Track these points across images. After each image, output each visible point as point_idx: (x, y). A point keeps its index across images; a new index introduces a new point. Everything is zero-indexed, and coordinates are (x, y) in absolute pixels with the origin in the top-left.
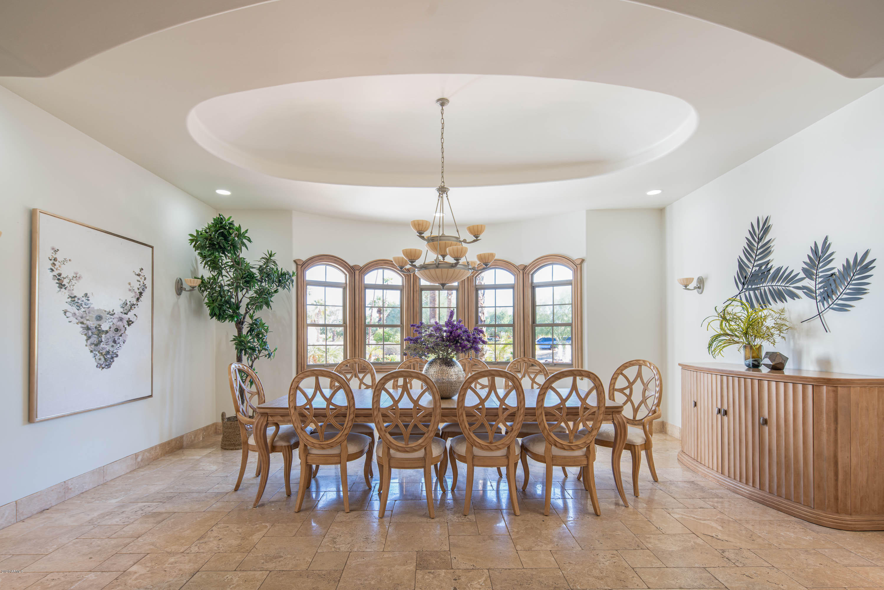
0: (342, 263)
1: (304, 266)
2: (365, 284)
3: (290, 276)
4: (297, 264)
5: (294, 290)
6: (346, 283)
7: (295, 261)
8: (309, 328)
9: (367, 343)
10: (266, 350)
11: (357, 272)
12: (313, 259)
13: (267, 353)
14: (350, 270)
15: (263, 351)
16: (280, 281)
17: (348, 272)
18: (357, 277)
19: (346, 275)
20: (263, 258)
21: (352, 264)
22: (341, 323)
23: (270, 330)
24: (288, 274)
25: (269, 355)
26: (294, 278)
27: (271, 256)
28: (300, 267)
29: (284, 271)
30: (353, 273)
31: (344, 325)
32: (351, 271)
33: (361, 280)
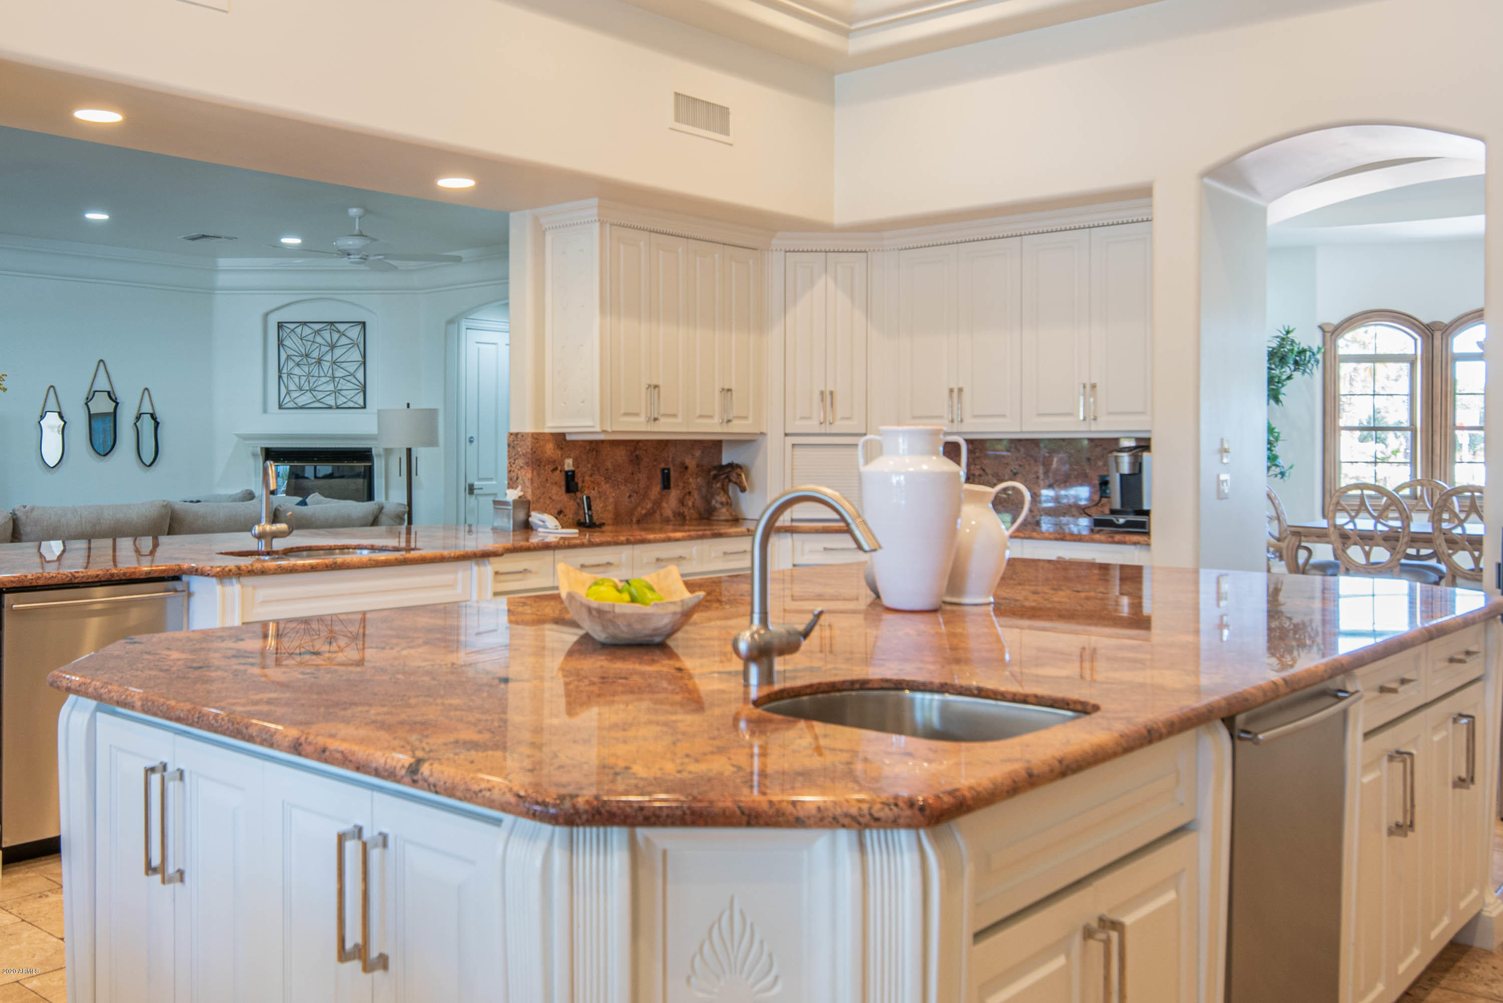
0: (1406, 320)
1: (1336, 333)
2: (1453, 354)
3: (1314, 354)
4: (1324, 331)
5: (1318, 373)
6: (1416, 354)
7: (1320, 327)
8: (1343, 432)
9: (1458, 460)
10: (1277, 466)
11: (1438, 335)
12: (1353, 320)
13: (1278, 470)
14: (1423, 331)
15: (1273, 468)
16: (1296, 363)
17: (1420, 335)
18: (1437, 343)
19: (1415, 340)
20: (1277, 337)
21: (1426, 320)
22: (1406, 424)
23: (1282, 437)
24: (1310, 351)
25: (1283, 474)
26: (1319, 357)
27: (1288, 332)
28: (1328, 335)
29: (1304, 345)
30: (1428, 336)
31: (1412, 429)
32: (1426, 333)
33: (1446, 345)
